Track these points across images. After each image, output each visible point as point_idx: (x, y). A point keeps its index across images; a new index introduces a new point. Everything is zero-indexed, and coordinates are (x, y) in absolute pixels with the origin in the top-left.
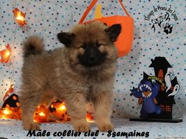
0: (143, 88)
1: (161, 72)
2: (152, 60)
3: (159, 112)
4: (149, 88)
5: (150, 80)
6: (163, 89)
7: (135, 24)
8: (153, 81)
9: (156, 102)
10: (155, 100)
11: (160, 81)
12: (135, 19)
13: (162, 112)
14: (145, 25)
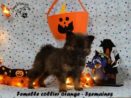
0: (95, 62)
1: (108, 50)
2: (101, 41)
3: (106, 79)
4: (100, 62)
5: (100, 56)
6: (109, 63)
7: (89, 15)
8: (102, 56)
9: (105, 72)
10: (103, 70)
11: (107, 57)
12: (89, 12)
13: (109, 79)
14: (97, 16)
